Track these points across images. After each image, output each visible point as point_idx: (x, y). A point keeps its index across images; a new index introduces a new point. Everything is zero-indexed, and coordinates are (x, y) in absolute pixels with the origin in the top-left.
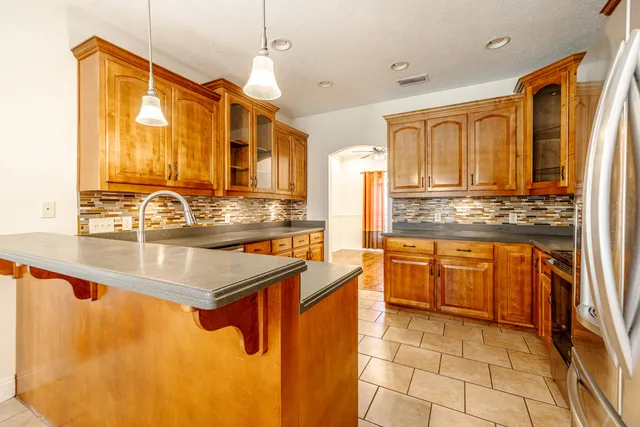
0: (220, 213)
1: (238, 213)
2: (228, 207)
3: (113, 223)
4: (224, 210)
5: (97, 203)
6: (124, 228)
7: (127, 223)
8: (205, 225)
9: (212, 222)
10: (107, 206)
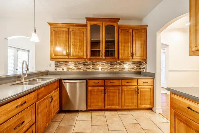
0: (96, 67)
1: (105, 67)
2: (101, 65)
3: (62, 69)
4: (98, 66)
5: (59, 64)
6: (65, 70)
7: (65, 69)
8: (90, 71)
9: (94, 70)
10: (61, 65)
